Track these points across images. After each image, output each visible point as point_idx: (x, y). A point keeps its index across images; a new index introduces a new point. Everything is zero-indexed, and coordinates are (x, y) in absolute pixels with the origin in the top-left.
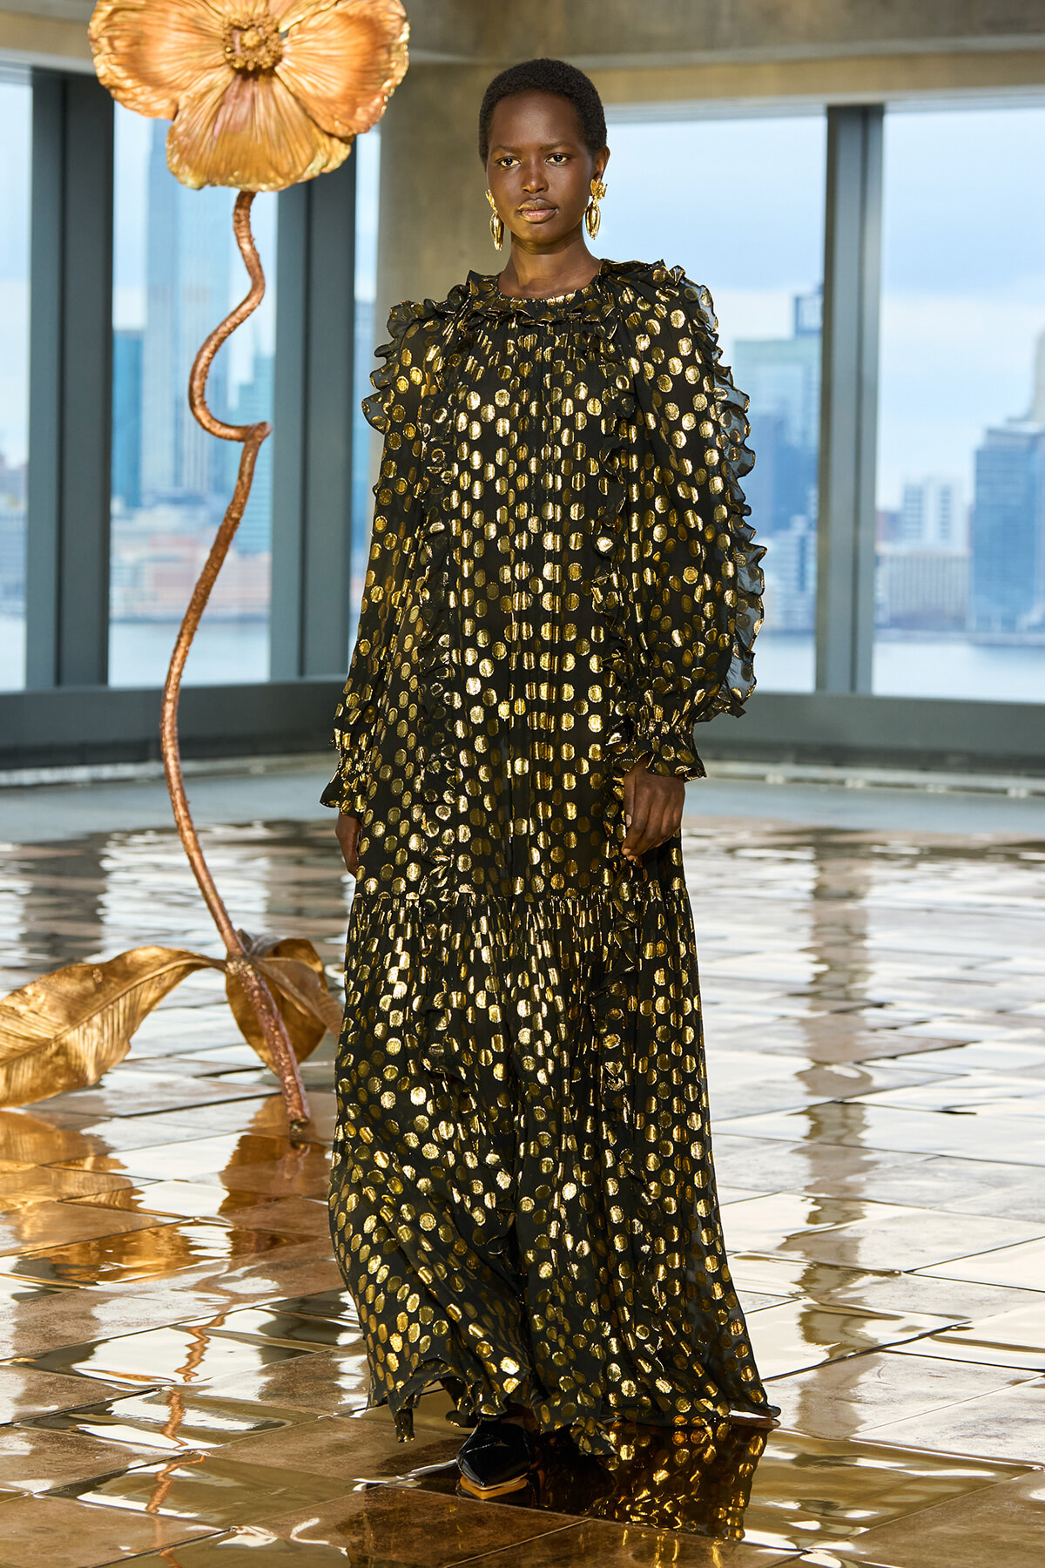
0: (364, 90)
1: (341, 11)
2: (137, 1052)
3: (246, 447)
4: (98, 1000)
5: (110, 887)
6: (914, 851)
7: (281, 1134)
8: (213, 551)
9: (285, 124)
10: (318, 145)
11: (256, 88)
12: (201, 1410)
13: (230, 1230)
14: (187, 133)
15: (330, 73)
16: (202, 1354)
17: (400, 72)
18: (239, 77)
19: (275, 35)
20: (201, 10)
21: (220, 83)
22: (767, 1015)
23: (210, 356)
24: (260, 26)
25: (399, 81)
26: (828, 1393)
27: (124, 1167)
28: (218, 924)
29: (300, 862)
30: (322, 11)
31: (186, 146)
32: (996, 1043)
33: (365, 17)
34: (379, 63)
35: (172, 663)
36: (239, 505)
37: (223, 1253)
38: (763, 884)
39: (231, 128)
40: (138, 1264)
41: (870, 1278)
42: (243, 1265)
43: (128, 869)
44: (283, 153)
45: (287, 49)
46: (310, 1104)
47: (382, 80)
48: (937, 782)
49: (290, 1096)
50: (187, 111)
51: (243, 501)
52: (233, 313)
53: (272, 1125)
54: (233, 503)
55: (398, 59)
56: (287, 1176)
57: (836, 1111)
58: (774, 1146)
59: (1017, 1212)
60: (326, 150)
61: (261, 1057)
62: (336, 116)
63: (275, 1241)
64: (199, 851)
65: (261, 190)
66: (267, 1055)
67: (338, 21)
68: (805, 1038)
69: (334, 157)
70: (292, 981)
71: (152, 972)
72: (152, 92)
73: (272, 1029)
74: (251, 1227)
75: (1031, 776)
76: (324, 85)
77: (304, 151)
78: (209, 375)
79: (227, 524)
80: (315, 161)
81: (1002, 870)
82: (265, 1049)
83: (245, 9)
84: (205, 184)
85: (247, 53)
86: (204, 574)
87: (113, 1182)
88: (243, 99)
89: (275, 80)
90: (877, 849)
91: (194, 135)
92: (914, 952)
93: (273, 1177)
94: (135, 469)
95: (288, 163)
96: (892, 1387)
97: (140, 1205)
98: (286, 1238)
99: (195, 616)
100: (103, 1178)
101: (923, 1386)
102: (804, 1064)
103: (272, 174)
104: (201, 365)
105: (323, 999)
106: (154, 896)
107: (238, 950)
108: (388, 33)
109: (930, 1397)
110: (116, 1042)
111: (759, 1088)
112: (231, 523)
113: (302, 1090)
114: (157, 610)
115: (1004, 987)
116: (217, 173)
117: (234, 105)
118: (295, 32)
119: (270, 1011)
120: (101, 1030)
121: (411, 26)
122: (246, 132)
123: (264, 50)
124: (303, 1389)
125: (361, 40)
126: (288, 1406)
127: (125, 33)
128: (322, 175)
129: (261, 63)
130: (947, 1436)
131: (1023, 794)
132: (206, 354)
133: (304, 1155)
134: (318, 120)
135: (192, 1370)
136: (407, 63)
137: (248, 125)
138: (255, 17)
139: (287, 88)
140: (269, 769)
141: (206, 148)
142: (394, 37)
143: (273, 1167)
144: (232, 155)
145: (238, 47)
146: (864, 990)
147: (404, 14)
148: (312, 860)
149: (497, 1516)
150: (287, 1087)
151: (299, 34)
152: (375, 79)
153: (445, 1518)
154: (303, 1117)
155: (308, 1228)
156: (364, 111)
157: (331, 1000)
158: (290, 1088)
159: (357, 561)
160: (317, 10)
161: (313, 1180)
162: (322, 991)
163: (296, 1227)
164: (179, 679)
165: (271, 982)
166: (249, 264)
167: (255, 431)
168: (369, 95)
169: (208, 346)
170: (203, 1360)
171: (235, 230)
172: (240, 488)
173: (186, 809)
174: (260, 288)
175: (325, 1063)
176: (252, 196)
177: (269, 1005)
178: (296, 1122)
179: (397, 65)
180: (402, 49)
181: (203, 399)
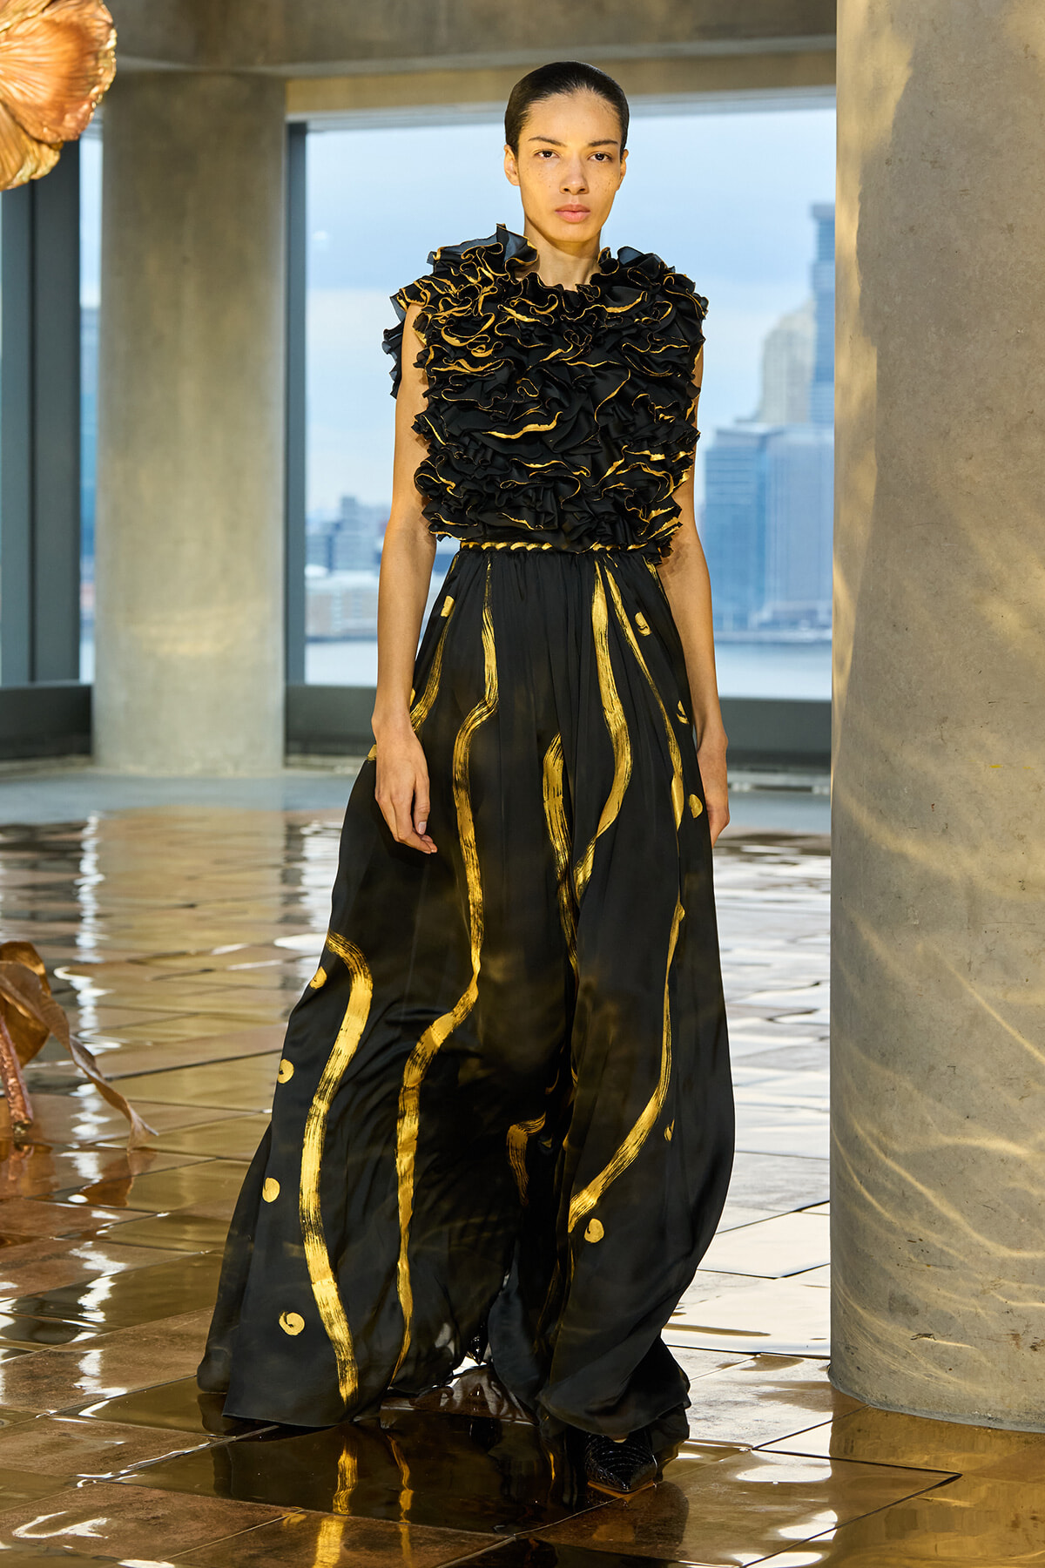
0: (72, 96)
1: (49, 18)
7: (6, 1136)
10: (27, 152)
15: (38, 79)
17: (108, 79)
25: (107, 88)
30: (28, 18)
33: (72, 23)
34: (86, 70)
46: (34, 1107)
47: (89, 87)
49: (13, 1098)
55: (106, 65)
56: (11, 1178)
60: (35, 157)
62: (45, 123)
67: (45, 28)
69: (43, 163)
70: (13, 984)
75: (753, 770)
76: (32, 92)
77: (13, 158)
80: (24, 168)
81: (723, 863)
98: (10, 1239)
105: (44, 1002)
108: (95, 40)
118: (3, 39)
121: (117, 32)
124: (20, 1388)
125: (68, 47)
128: (32, 182)
131: (746, 788)
133: (28, 1157)
134: (27, 127)
136: (114, 70)
142: (102, 43)
147: (110, 20)
148: (44, 864)
149: (211, 1510)
150: (10, 1089)
151: (6, 40)
152: (83, 86)
153: (159, 1513)
154: (27, 1118)
155: (29, 1229)
156: (72, 117)
157: (53, 1002)
158: (13, 1090)
159: (87, 567)
160: (24, 17)
161: (37, 1181)
162: (44, 993)
163: (19, 1227)
168: (76, 101)
175: (50, 1065)
178: (19, 1123)
179: (104, 71)
180: (109, 56)
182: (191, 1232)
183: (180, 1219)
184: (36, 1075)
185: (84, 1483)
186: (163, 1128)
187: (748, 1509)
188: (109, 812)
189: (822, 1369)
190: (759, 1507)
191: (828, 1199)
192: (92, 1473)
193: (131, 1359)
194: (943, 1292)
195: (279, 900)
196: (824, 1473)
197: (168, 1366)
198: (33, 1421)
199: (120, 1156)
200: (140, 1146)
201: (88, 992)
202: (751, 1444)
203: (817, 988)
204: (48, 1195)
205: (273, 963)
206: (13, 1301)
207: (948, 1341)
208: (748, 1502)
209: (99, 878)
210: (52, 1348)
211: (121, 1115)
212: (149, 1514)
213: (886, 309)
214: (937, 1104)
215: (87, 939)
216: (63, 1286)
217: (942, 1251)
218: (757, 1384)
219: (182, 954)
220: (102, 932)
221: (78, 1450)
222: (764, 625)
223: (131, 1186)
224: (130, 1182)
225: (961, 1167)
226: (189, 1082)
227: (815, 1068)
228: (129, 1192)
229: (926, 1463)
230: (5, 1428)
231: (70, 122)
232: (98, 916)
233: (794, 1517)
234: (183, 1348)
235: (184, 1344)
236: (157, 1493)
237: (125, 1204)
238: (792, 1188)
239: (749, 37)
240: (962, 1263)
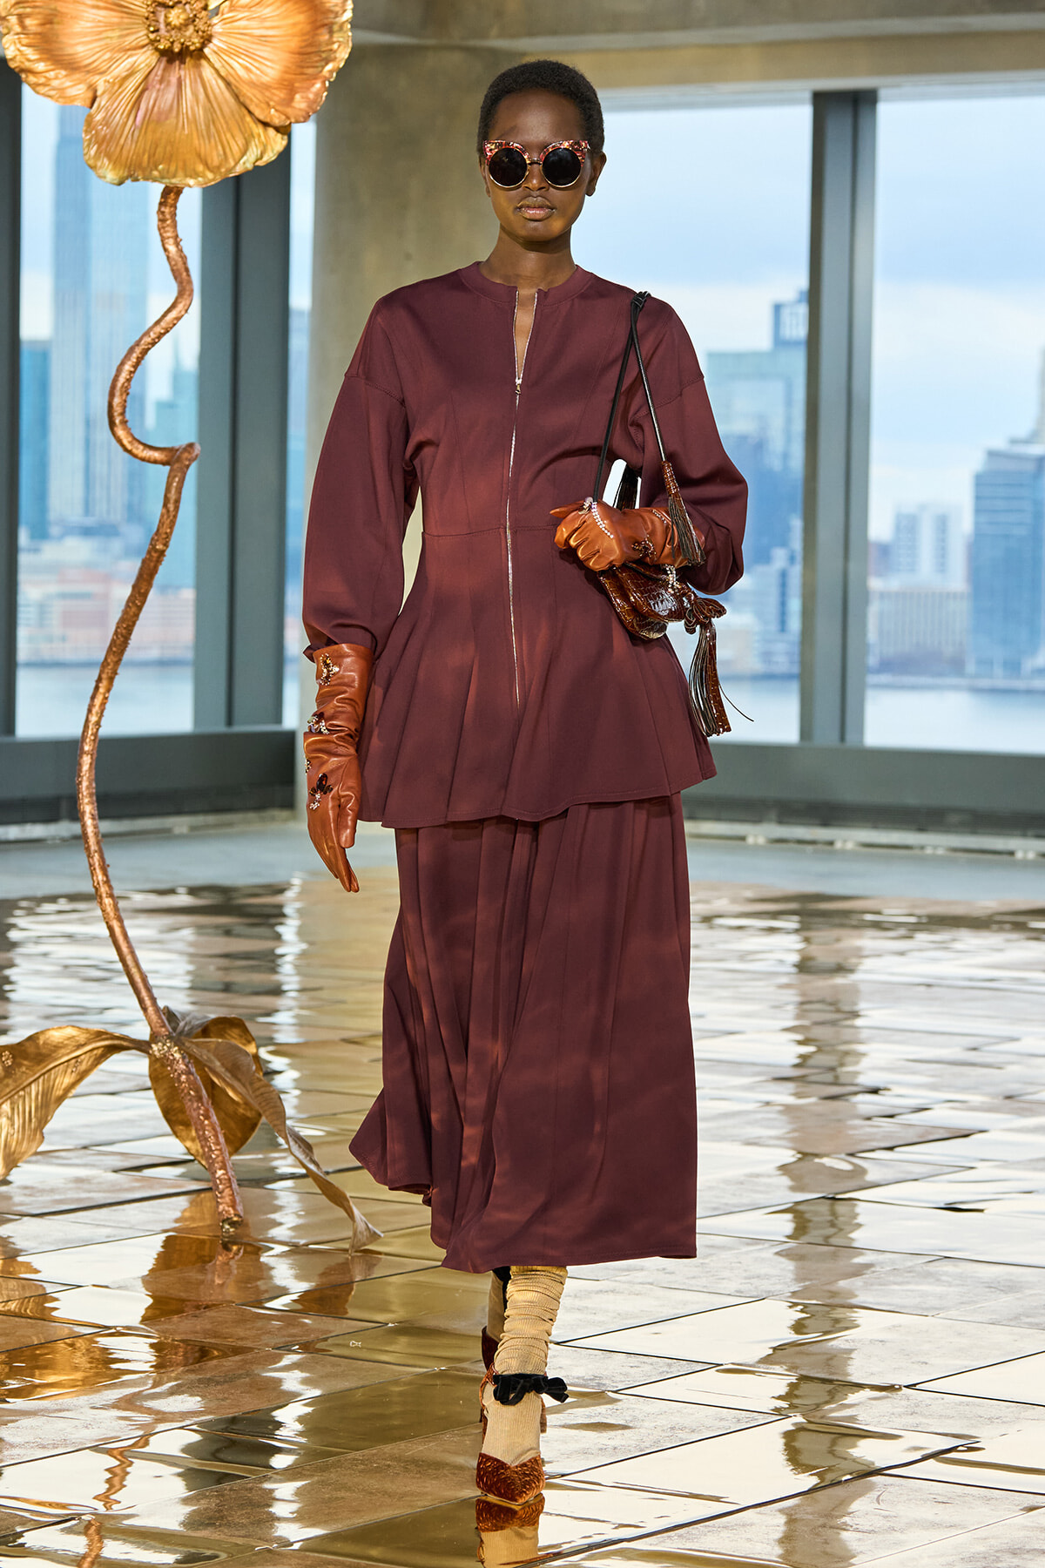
0: (302, 74)
2: (50, 1144)
3: (171, 471)
4: (7, 1085)
5: (18, 961)
6: (913, 920)
7: (211, 1234)
8: (134, 587)
9: (214, 112)
10: (252, 135)
11: (183, 72)
12: (125, 1541)
13: (155, 1341)
14: (106, 122)
15: (265, 55)
16: (123, 1479)
17: (343, 54)
18: (164, 59)
19: (204, 13)
21: (143, 65)
22: (749, 1101)
23: (132, 369)
24: (186, 3)
25: (342, 65)
26: (822, 1521)
27: (37, 1271)
28: (141, 1001)
29: (228, 932)
31: (105, 135)
32: (1005, 1132)
34: (320, 45)
35: (90, 711)
36: (164, 536)
37: (147, 1367)
38: (743, 956)
39: (154, 116)
40: (52, 1379)
41: (867, 1393)
42: (169, 1380)
43: (38, 940)
44: (212, 141)
45: (217, 29)
46: (242, 1202)
47: (323, 63)
48: (936, 842)
49: (221, 1192)
50: (106, 97)
51: (168, 531)
52: (158, 323)
53: (201, 1224)
54: (157, 533)
55: (341, 39)
56: (218, 1281)
57: (824, 1208)
58: (760, 1247)
59: (1029, 1320)
60: (260, 141)
61: (187, 1148)
62: (272, 103)
63: (203, 1354)
64: (120, 920)
65: (190, 186)
66: (195, 1146)
68: (790, 1127)
69: (269, 147)
70: (223, 1065)
71: (68, 1054)
72: (66, 76)
73: (201, 1117)
74: (177, 1338)
75: (1039, 836)
76: (258, 69)
77: (236, 142)
78: (131, 391)
79: (151, 556)
80: (248, 154)
81: (1008, 941)
82: (193, 1140)
84: (127, 178)
85: (173, 33)
86: (125, 612)
87: (24, 1287)
88: (169, 82)
89: (204, 62)
90: (869, 917)
91: (114, 124)
93: (202, 1282)
94: (42, 496)
95: (218, 155)
96: (892, 1515)
97: (54, 1313)
98: (218, 1350)
99: (115, 659)
100: (12, 1284)
101: (927, 1513)
102: (789, 1156)
103: (200, 168)
104: (122, 380)
105: (257, 1085)
106: (67, 969)
107: (163, 1029)
108: (329, 11)
109: (933, 1525)
110: (27, 1132)
111: (742, 1183)
112: (155, 555)
113: (235, 1186)
114: (67, 653)
116: (140, 166)
117: (159, 90)
118: (226, 10)
119: (200, 1099)
120: (11, 1119)
122: (172, 120)
123: (191, 28)
124: (238, 1517)
125: (299, 19)
126: (223, 1536)
127: (37, 10)
128: (256, 168)
129: (190, 43)
131: (1031, 856)
132: (128, 367)
133: (237, 1258)
134: (252, 108)
135: (112, 1497)
136: (350, 45)
137: (174, 113)
139: (217, 71)
140: (193, 828)
141: (127, 136)
142: (337, 15)
143: (203, 1270)
144: (157, 147)
145: (162, 26)
146: (857, 1073)
150: (218, 1181)
151: (230, 11)
152: (317, 62)
154: (235, 1215)
155: (239, 1336)
156: (302, 98)
157: (266, 1085)
158: (221, 1183)
159: (292, 598)
161: (243, 1285)
162: (257, 1075)
163: (227, 1335)
164: (98, 729)
165: (200, 1064)
166: (175, 268)
167: (181, 453)
168: (308, 79)
169: (129, 360)
170: (125, 1486)
171: (159, 229)
172: (165, 517)
173: (105, 873)
174: (185, 297)
175: (260, 1156)
176: (179, 192)
177: (197, 1091)
178: (228, 1220)
179: (339, 47)
180: (345, 29)
181: (124, 417)
183: (407, 1329)
184: (245, 1166)
186: (385, 1229)
188: (313, 873)
199: (341, 1258)
200: (363, 1247)
211: (343, 1214)
223: (353, 1293)
224: (352, 1289)
228: (350, 1298)
230: (222, 1562)
231: (299, 103)
234: (418, 1476)
235: (419, 1471)
237: (347, 1313)
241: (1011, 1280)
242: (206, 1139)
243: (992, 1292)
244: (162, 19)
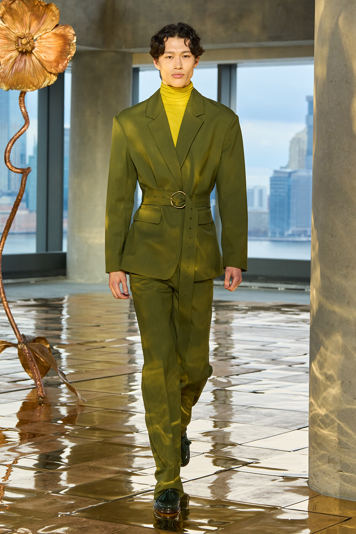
0: (61, 58)
1: (54, 32)
3: (23, 175)
6: (247, 308)
7: (36, 401)
8: (13, 210)
9: (36, 69)
10: (47, 76)
11: (26, 58)
13: (19, 432)
14: (3, 72)
15: (51, 53)
16: (10, 473)
17: (73, 52)
18: (21, 54)
19: (32, 40)
20: (8, 32)
21: (14, 56)
23: (12, 145)
24: (27, 37)
25: (73, 55)
28: (15, 332)
31: (3, 76)
32: (271, 370)
33: (62, 34)
34: (66, 50)
36: (21, 195)
37: (18, 440)
39: (18, 71)
41: (229, 447)
42: (24, 444)
44: (35, 78)
45: (36, 45)
46: (46, 391)
47: (67, 55)
48: (255, 285)
49: (39, 388)
50: (3, 65)
52: (19, 132)
53: (33, 398)
54: (19, 194)
55: (73, 48)
56: (38, 415)
57: (221, 392)
59: (276, 425)
60: (49, 78)
61: (30, 376)
62: (52, 67)
63: (34, 436)
64: (9, 308)
65: (28, 91)
66: (31, 375)
67: (53, 36)
69: (52, 80)
70: (39, 351)
73: (33, 366)
74: (26, 431)
75: (285, 283)
76: (48, 57)
77: (42, 78)
78: (11, 152)
79: (17, 201)
80: (45, 82)
81: (275, 314)
82: (31, 373)
83: (22, 31)
84: (10, 89)
85: (23, 46)
86: (10, 217)
88: (22, 61)
89: (32, 55)
90: (235, 307)
91: (6, 73)
92: (245, 341)
93: (33, 415)
95: (37, 82)
96: (234, 482)
98: (38, 435)
99: (7, 231)
101: (243, 482)
103: (31, 86)
104: (8, 148)
105: (49, 357)
107: (22, 340)
108: (69, 40)
109: (245, 485)
112: (18, 200)
115: (274, 352)
116: (13, 85)
117: (19, 63)
118: (39, 39)
119: (32, 361)
121: (76, 37)
122: (23, 72)
123: (28, 45)
124: (40, 484)
125: (60, 42)
128: (48, 86)
129: (28, 49)
130: (250, 498)
131: (283, 289)
132: (10, 145)
133: (43, 408)
134: (47, 68)
135: (7, 478)
136: (75, 49)
137: (24, 70)
138: (25, 34)
139: (36, 57)
140: (36, 282)
141: (10, 77)
142: (71, 41)
143: (33, 412)
144: (18, 79)
145: (20, 44)
146: (231, 353)
147: (74, 33)
148: (50, 312)
149: (102, 525)
150: (38, 385)
151: (40, 40)
152: (65, 55)
153: (85, 526)
154: (43, 395)
155: (44, 431)
156: (61, 65)
157: (52, 357)
158: (39, 386)
159: (65, 214)
160: (46, 32)
161: (46, 416)
162: (49, 354)
163: (40, 431)
164: (2, 252)
165: (32, 351)
166: (24, 115)
167: (26, 170)
168: (63, 60)
169: (11, 142)
170: (10, 475)
171: (19, 104)
172: (21, 189)
173: (4, 294)
174: (27, 124)
175: (51, 378)
176: (25, 93)
177: (32, 358)
178: (41, 397)
179: (72, 50)
180: (74, 45)
181: (9, 159)
182: (97, 434)
183: (94, 429)
184: (47, 381)
185: (60, 516)
186: (87, 399)
187: (280, 528)
188: (72, 295)
189: (305, 482)
190: (284, 527)
191: (308, 426)
192: (63, 512)
193: (76, 475)
194: (346, 457)
195: (127, 324)
196: (306, 516)
197: (89, 478)
198: (44, 495)
199: (74, 408)
200: (81, 405)
201: (64, 354)
202: (282, 506)
203: (305, 356)
204: (50, 420)
205: (125, 345)
206: (38, 455)
207: (348, 473)
208: (280, 526)
209: (68, 316)
210: (50, 471)
211: (74, 395)
212: (82, 526)
213: (330, 130)
214: (345, 394)
215: (64, 336)
216: (54, 451)
217: (346, 443)
218: (284, 487)
219: (95, 342)
220: (69, 334)
221: (58, 505)
222: (289, 236)
223: (77, 418)
224: (77, 417)
225: (352, 415)
226: (97, 384)
227: (305, 382)
228: (76, 420)
229: (340, 514)
230: (35, 497)
231: (61, 67)
232: (67, 329)
233: (296, 531)
234: (93, 471)
235: (94, 470)
236: (84, 519)
237: (75, 424)
238: (296, 422)
239: (286, 40)
240: (352, 447)
241: (271, 414)
242: (34, 373)
243: (265, 417)
244: (20, 42)
